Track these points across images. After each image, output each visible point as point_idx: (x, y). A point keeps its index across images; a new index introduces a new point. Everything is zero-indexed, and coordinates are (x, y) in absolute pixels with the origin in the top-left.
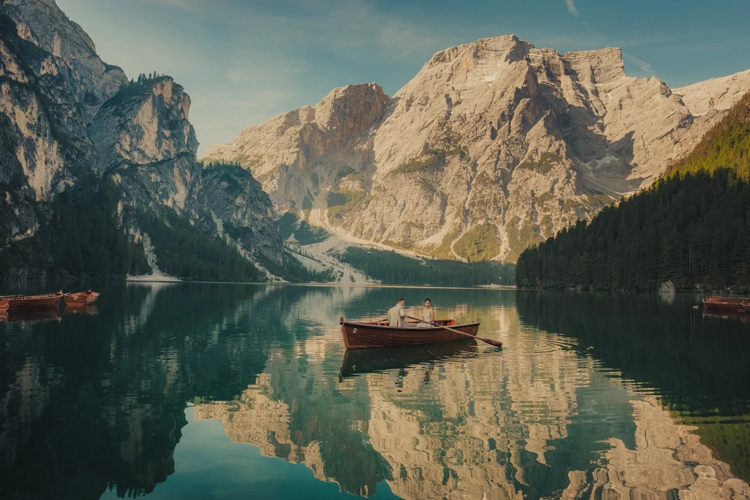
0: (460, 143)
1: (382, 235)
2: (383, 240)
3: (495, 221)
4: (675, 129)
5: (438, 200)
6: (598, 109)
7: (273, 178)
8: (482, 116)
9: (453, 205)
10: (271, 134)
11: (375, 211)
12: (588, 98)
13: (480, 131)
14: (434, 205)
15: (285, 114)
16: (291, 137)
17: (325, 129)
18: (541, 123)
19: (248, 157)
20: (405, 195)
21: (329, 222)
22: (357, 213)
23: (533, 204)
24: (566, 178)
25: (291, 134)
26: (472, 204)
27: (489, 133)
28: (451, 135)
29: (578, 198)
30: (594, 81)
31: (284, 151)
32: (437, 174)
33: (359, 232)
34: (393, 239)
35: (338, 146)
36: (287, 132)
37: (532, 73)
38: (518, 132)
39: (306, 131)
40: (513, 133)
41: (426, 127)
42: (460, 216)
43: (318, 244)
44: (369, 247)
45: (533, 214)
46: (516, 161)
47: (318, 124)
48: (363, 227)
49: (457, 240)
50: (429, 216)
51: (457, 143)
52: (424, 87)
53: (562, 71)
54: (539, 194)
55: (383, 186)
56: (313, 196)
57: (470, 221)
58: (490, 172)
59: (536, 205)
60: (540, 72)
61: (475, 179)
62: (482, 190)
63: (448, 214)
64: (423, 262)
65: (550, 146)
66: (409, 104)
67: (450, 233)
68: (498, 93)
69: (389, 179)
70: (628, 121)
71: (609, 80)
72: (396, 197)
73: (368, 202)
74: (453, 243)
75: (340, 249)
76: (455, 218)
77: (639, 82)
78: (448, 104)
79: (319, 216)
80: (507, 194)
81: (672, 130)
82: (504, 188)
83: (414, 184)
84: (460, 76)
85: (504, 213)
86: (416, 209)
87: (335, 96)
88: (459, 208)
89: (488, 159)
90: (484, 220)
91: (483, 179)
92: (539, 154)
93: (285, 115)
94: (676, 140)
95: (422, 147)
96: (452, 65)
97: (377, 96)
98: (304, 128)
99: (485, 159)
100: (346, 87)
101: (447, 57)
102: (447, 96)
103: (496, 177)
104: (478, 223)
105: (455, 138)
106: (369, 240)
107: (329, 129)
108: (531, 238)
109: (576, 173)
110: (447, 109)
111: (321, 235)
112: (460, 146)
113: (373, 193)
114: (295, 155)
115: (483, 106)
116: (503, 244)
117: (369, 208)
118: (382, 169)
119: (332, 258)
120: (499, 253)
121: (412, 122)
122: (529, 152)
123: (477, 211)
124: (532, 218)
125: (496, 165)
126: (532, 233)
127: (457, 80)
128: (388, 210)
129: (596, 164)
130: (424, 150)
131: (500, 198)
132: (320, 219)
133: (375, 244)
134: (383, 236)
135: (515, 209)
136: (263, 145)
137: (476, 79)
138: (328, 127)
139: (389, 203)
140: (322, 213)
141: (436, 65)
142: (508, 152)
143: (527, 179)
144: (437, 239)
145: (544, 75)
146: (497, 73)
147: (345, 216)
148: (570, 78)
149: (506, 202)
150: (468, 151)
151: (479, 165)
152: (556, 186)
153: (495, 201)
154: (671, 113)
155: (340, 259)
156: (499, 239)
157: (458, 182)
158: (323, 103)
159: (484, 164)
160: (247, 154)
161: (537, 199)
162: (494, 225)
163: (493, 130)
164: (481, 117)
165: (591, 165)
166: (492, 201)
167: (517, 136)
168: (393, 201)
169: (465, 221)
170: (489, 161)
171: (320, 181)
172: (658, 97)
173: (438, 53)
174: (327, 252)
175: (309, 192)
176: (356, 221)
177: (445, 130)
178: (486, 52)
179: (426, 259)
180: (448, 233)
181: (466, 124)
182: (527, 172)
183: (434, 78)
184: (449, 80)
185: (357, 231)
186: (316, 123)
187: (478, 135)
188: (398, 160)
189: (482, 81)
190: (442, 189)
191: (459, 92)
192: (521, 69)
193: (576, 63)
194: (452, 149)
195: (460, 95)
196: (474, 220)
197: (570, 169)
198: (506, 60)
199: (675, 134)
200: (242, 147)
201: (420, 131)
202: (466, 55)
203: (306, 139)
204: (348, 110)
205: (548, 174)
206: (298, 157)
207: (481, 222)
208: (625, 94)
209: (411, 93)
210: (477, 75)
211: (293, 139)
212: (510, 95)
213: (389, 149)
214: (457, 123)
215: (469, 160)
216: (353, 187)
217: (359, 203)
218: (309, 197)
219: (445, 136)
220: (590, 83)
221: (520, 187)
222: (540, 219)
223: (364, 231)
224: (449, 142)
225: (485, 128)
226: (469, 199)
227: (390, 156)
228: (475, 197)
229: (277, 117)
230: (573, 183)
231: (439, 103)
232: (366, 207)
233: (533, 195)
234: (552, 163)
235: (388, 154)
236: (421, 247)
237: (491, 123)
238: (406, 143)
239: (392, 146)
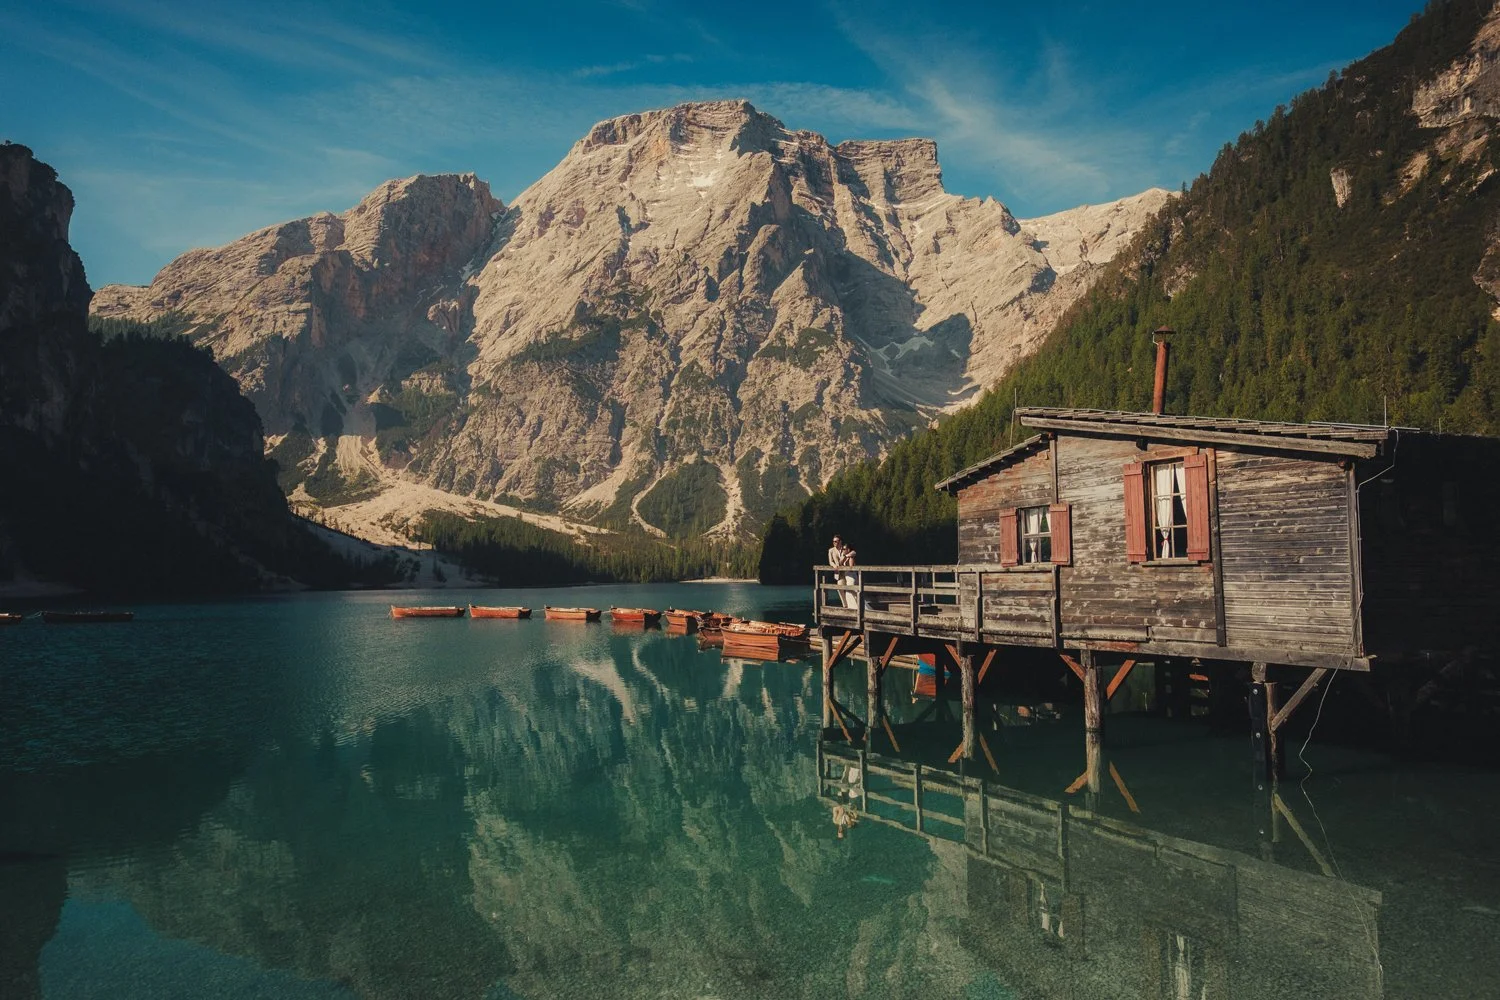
0: (647, 304)
1: (494, 484)
2: (496, 496)
3: (717, 457)
4: (1026, 292)
5: (607, 416)
6: (898, 249)
7: (253, 365)
8: (689, 253)
9: (635, 425)
10: (245, 270)
11: (479, 436)
12: (881, 228)
13: (686, 283)
14: (599, 426)
15: (276, 227)
16: (294, 278)
17: (370, 265)
18: (798, 272)
19: (193, 316)
20: (541, 404)
21: (381, 458)
22: (441, 442)
23: (786, 425)
24: (844, 376)
25: (291, 271)
26: (672, 425)
27: (701, 288)
28: (630, 288)
29: (864, 414)
30: (891, 198)
31: (277, 308)
32: (603, 364)
33: (445, 480)
34: (517, 493)
35: (397, 301)
36: (283, 268)
37: (782, 178)
38: (755, 288)
39: (327, 267)
40: (748, 288)
41: (581, 270)
42: (650, 447)
43: (359, 504)
44: (468, 511)
45: (785, 445)
46: (754, 343)
47: (352, 252)
48: (454, 469)
49: (643, 494)
50: (588, 446)
51: (641, 304)
52: (574, 190)
53: (835, 176)
54: (796, 406)
55: (495, 386)
56: (345, 404)
57: (669, 457)
58: (705, 363)
59: (791, 428)
60: (796, 175)
61: (677, 375)
62: (691, 397)
63: (627, 444)
64: (579, 538)
65: (815, 316)
66: (546, 220)
67: (631, 480)
68: (719, 210)
69: (507, 372)
70: (950, 274)
71: (916, 198)
72: (524, 408)
73: (463, 420)
74: (637, 499)
75: (409, 515)
76: (640, 451)
77: (966, 205)
78: (623, 226)
79: (360, 445)
80: (737, 405)
81: (1022, 295)
82: (733, 395)
83: (557, 383)
84: (645, 172)
85: (733, 442)
86: (564, 434)
87: (389, 196)
88: (646, 432)
89: (702, 337)
90: (695, 454)
91: (691, 376)
92: (796, 332)
93: (277, 230)
94: (1028, 312)
95: (573, 310)
96: (630, 151)
97: (476, 200)
98: (321, 259)
99: (696, 337)
100: (413, 179)
101: (620, 132)
102: (620, 211)
103: (715, 372)
104: (685, 461)
105: (637, 294)
106: (466, 495)
107: (375, 265)
108: (782, 488)
109: (860, 369)
110: (620, 236)
111: (365, 486)
112: (648, 311)
113: (473, 399)
114: (303, 317)
115: (690, 236)
116: (731, 500)
117: (467, 430)
118: (491, 349)
119: (393, 533)
120: (723, 518)
121: (552, 258)
122: (777, 325)
123: (681, 436)
124: (783, 452)
125: (716, 349)
126: (783, 481)
127: (639, 179)
128: (506, 435)
129: (897, 351)
130: (576, 317)
131: (725, 412)
132: (362, 452)
133: (481, 503)
134: (497, 488)
135: (754, 435)
136: (227, 292)
137: (676, 180)
138: (374, 260)
139: (508, 420)
140: (364, 443)
141: (598, 147)
142: (738, 326)
143: (772, 378)
144: (604, 492)
145: (802, 180)
146: (715, 171)
147: (415, 446)
148: (849, 189)
149: (735, 422)
150: (662, 320)
151: (685, 349)
152: (827, 391)
153: (716, 419)
154: (1020, 264)
155: (411, 535)
156: (725, 492)
157: (644, 381)
158: (361, 210)
159: (694, 346)
160: (191, 308)
161: (791, 415)
162: (715, 464)
163: (710, 281)
164: (687, 257)
165: (887, 352)
166: (709, 418)
167: (754, 295)
168: (517, 417)
169: (659, 457)
170: (703, 342)
171: (358, 373)
172: (998, 234)
173: (601, 123)
174: (381, 521)
175: (334, 396)
176: (440, 457)
177: (617, 277)
178: (696, 128)
179: (585, 533)
180: (627, 480)
181: (658, 269)
182: (774, 364)
183: (594, 174)
184: (623, 178)
185: (441, 476)
186: (347, 252)
187: (681, 291)
188: (524, 332)
189: (688, 185)
190: (613, 393)
191: (644, 205)
192: (761, 168)
193: (858, 163)
194: (632, 315)
195: (645, 210)
196: (677, 455)
197: (850, 359)
198: (732, 148)
199: (1025, 301)
200: (176, 297)
201: (568, 278)
202: (655, 135)
203: (326, 284)
204: (417, 227)
205: (812, 369)
206: (309, 322)
207: (690, 459)
208: (943, 225)
209: (548, 199)
210: (679, 172)
211: (297, 284)
212: (741, 216)
213: (506, 310)
214: (642, 265)
215: (664, 341)
216: (431, 386)
217: (445, 419)
218: (335, 406)
219: (617, 290)
220: (882, 200)
221: (762, 393)
222: (797, 453)
223: (458, 477)
224: (627, 302)
225: (694, 277)
226: (667, 413)
227: (507, 325)
228: (676, 412)
229: (258, 232)
230: (856, 386)
231: (605, 223)
232: (461, 430)
233: (785, 406)
234: (819, 348)
235: (501, 321)
236: (575, 509)
237: (706, 269)
238: (540, 300)
239: (512, 305)
